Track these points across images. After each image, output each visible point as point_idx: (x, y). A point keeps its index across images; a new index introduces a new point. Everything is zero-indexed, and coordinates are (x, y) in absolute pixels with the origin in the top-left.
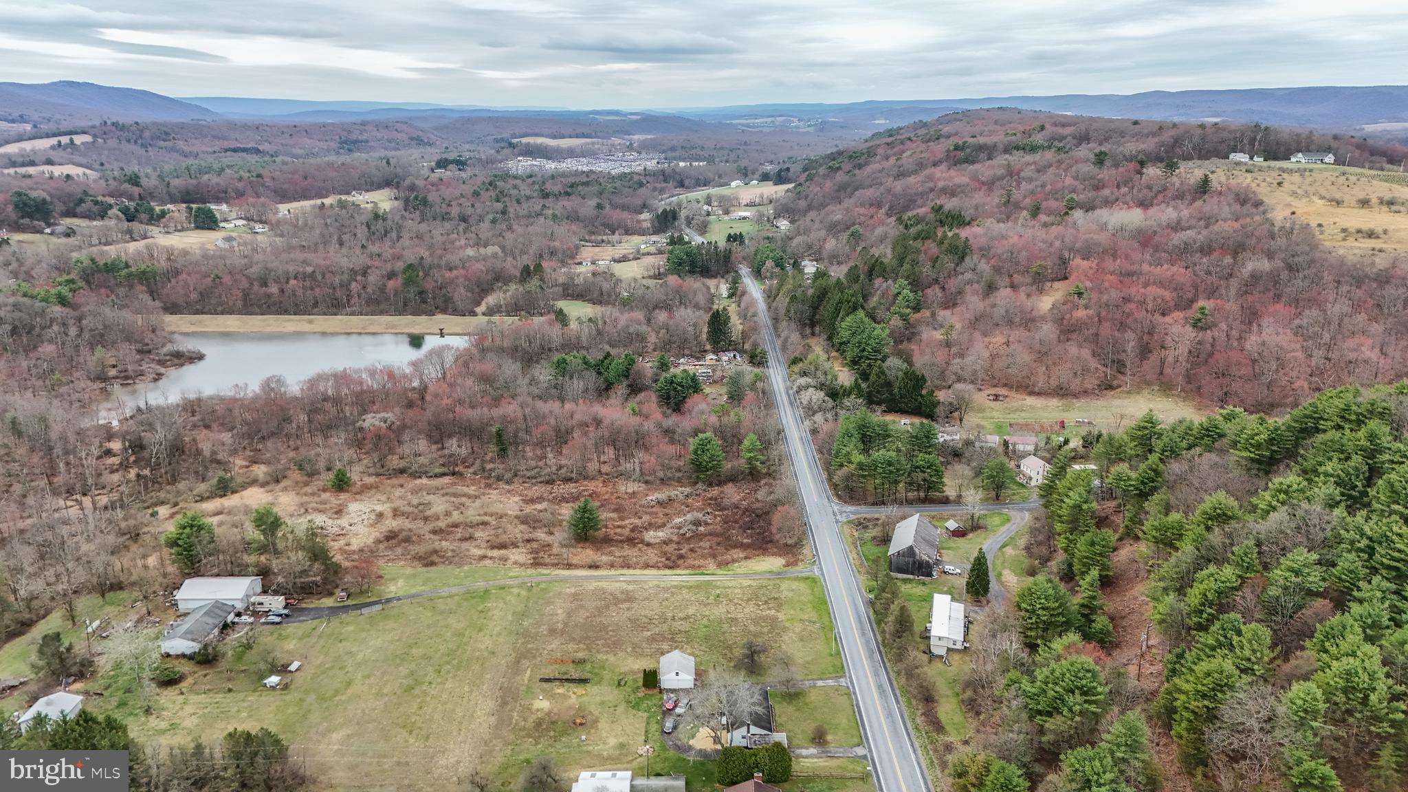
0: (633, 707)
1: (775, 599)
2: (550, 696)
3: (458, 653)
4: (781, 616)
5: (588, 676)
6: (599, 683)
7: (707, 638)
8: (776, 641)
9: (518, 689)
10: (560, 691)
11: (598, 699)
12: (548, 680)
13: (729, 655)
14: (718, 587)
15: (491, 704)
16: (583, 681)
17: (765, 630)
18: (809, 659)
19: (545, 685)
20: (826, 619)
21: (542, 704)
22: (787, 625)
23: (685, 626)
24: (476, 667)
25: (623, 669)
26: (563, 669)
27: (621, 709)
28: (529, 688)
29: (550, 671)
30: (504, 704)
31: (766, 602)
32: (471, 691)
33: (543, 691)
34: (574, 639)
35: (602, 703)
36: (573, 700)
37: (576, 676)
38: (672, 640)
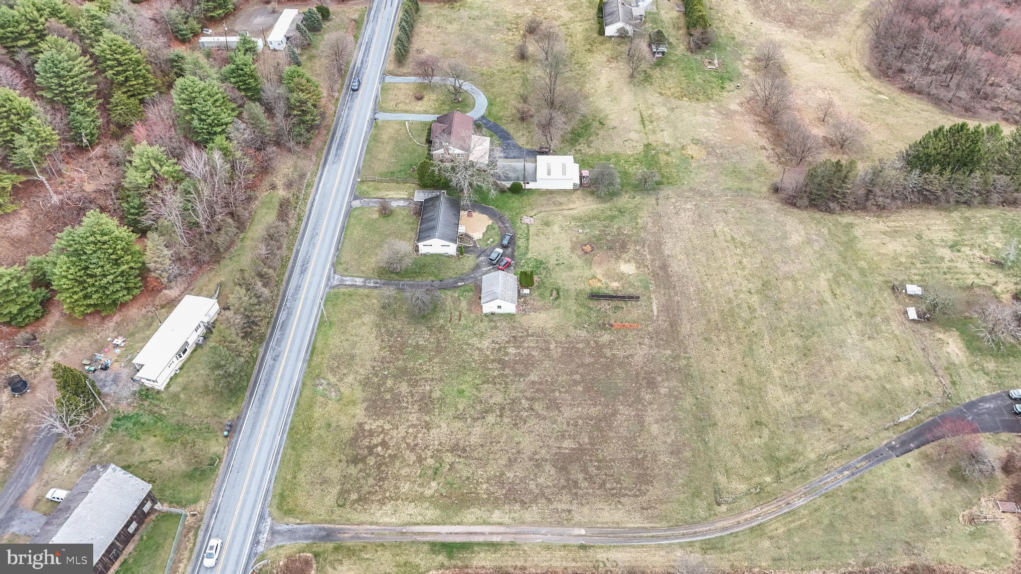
0: (541, 263)
1: (355, 460)
2: (621, 277)
3: (746, 340)
4: (359, 412)
5: (592, 304)
6: (579, 293)
7: (463, 368)
8: (383, 360)
9: (658, 286)
10: (615, 285)
11: (576, 272)
12: (631, 298)
13: (441, 336)
14: (433, 501)
15: (675, 267)
16: (595, 296)
17: (389, 383)
18: (357, 322)
19: (631, 291)
20: (307, 392)
21: (628, 268)
22: (359, 394)
23: (487, 391)
24: (715, 317)
25: (555, 313)
26: (619, 314)
27: (553, 262)
28: (647, 288)
29: (633, 312)
30: (664, 267)
31: (371, 449)
32: (703, 283)
33: (632, 285)
34: (621, 365)
35: (571, 268)
36: (599, 271)
37: (604, 305)
38: (503, 364)
